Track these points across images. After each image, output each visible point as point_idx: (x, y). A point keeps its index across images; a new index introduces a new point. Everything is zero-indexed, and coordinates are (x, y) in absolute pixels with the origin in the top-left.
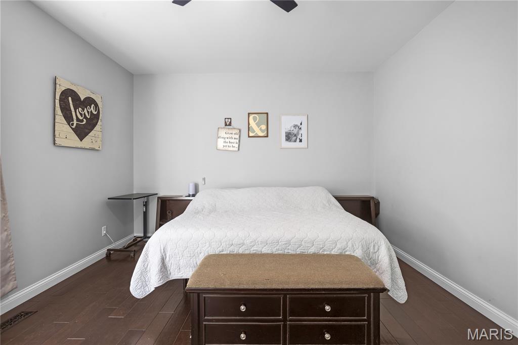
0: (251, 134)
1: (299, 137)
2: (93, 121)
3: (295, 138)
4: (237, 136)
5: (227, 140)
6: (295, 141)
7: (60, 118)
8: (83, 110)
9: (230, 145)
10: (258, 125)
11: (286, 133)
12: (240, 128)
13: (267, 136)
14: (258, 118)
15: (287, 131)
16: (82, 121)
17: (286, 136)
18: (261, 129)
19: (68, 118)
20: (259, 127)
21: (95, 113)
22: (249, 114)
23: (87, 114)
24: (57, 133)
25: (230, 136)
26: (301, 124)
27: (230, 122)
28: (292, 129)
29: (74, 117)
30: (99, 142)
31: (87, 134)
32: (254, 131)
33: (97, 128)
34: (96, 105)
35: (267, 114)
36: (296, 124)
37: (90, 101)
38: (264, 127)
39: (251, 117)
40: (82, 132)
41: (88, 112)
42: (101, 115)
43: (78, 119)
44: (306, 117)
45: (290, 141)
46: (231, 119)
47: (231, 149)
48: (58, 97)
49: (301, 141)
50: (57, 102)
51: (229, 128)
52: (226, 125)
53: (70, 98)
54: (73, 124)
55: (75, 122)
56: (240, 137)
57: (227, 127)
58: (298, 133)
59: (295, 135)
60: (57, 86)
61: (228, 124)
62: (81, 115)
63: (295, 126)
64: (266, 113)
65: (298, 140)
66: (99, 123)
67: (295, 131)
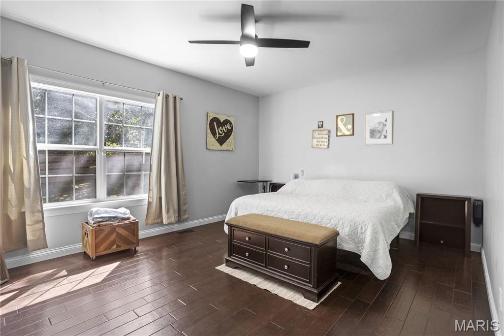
0: (339, 134)
1: (384, 133)
2: (229, 133)
3: (380, 134)
4: (327, 136)
5: (319, 140)
6: (380, 138)
7: (210, 134)
8: (222, 128)
9: (322, 143)
10: (345, 125)
11: (370, 130)
12: (329, 129)
13: (353, 135)
14: (345, 118)
15: (371, 128)
16: (222, 134)
17: (371, 133)
18: (347, 129)
19: (214, 134)
20: (345, 127)
21: (230, 128)
22: (337, 116)
23: (224, 130)
24: (208, 143)
25: (322, 136)
26: (386, 121)
27: (322, 125)
28: (376, 127)
29: (217, 133)
30: (233, 146)
31: (224, 142)
32: (341, 131)
33: (232, 137)
34: (231, 124)
35: (353, 114)
36: (379, 121)
37: (227, 122)
38: (350, 127)
39: (339, 118)
40: (221, 141)
41: (225, 129)
42: (234, 129)
43: (219, 134)
44: (391, 114)
45: (375, 138)
46: (323, 122)
47: (323, 147)
48: (208, 123)
49: (385, 137)
50: (208, 126)
51: (320, 130)
52: (319, 127)
53: (215, 123)
54: (216, 137)
55: (218, 135)
56: (329, 136)
57: (320, 129)
58: (383, 130)
59: (380, 132)
60: (208, 117)
61: (321, 126)
62: (221, 131)
63: (379, 123)
64: (351, 114)
65: (383, 137)
66: (233, 134)
67: (380, 128)
